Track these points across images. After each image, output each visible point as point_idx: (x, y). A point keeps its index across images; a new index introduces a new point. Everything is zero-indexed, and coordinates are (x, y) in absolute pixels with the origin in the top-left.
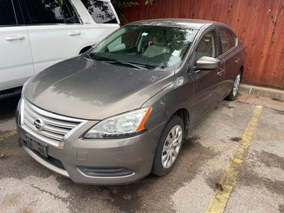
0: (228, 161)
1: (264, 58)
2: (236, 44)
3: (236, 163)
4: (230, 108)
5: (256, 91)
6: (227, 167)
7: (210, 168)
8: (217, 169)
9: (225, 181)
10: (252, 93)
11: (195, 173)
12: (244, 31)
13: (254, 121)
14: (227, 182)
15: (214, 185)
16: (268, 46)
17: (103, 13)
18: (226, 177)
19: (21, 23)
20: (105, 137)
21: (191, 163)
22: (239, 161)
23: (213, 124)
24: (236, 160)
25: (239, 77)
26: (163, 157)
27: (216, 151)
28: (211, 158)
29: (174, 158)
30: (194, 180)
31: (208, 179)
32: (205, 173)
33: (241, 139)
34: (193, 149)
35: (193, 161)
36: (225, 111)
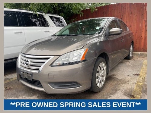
0: (134, 84)
1: (143, 39)
2: (128, 30)
3: (140, 85)
4: (130, 62)
5: (142, 54)
6: (135, 87)
7: (125, 88)
8: (129, 88)
9: (135, 93)
10: (140, 56)
11: (116, 91)
12: (130, 27)
13: (145, 67)
14: (136, 94)
15: (129, 96)
16: (144, 32)
17: (60, 24)
18: (135, 92)
19: (20, 26)
20: (64, 64)
21: (113, 86)
22: (141, 84)
23: (122, 69)
24: (139, 83)
25: (132, 47)
26: (97, 80)
27: (126, 80)
28: (124, 84)
29: (103, 83)
30: (116, 94)
31: (125, 93)
32: (122, 91)
33: (139, 74)
34: (113, 80)
35: (114, 85)
36: (127, 63)
